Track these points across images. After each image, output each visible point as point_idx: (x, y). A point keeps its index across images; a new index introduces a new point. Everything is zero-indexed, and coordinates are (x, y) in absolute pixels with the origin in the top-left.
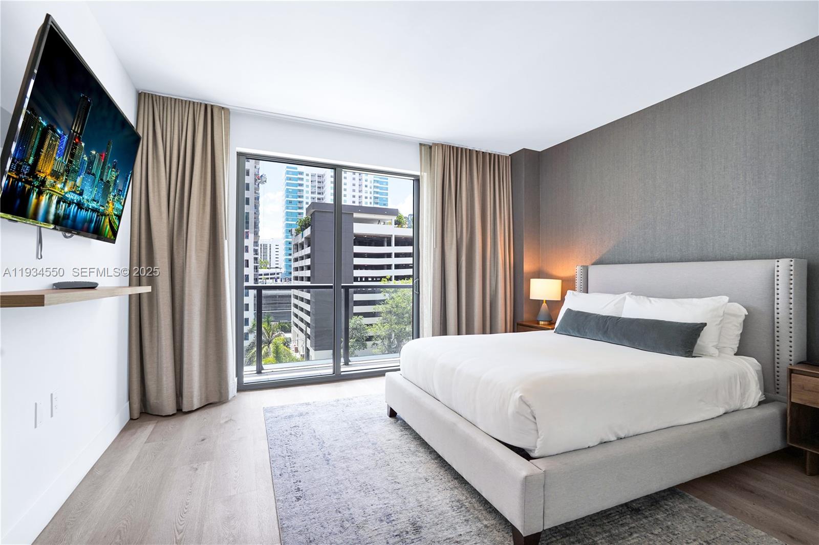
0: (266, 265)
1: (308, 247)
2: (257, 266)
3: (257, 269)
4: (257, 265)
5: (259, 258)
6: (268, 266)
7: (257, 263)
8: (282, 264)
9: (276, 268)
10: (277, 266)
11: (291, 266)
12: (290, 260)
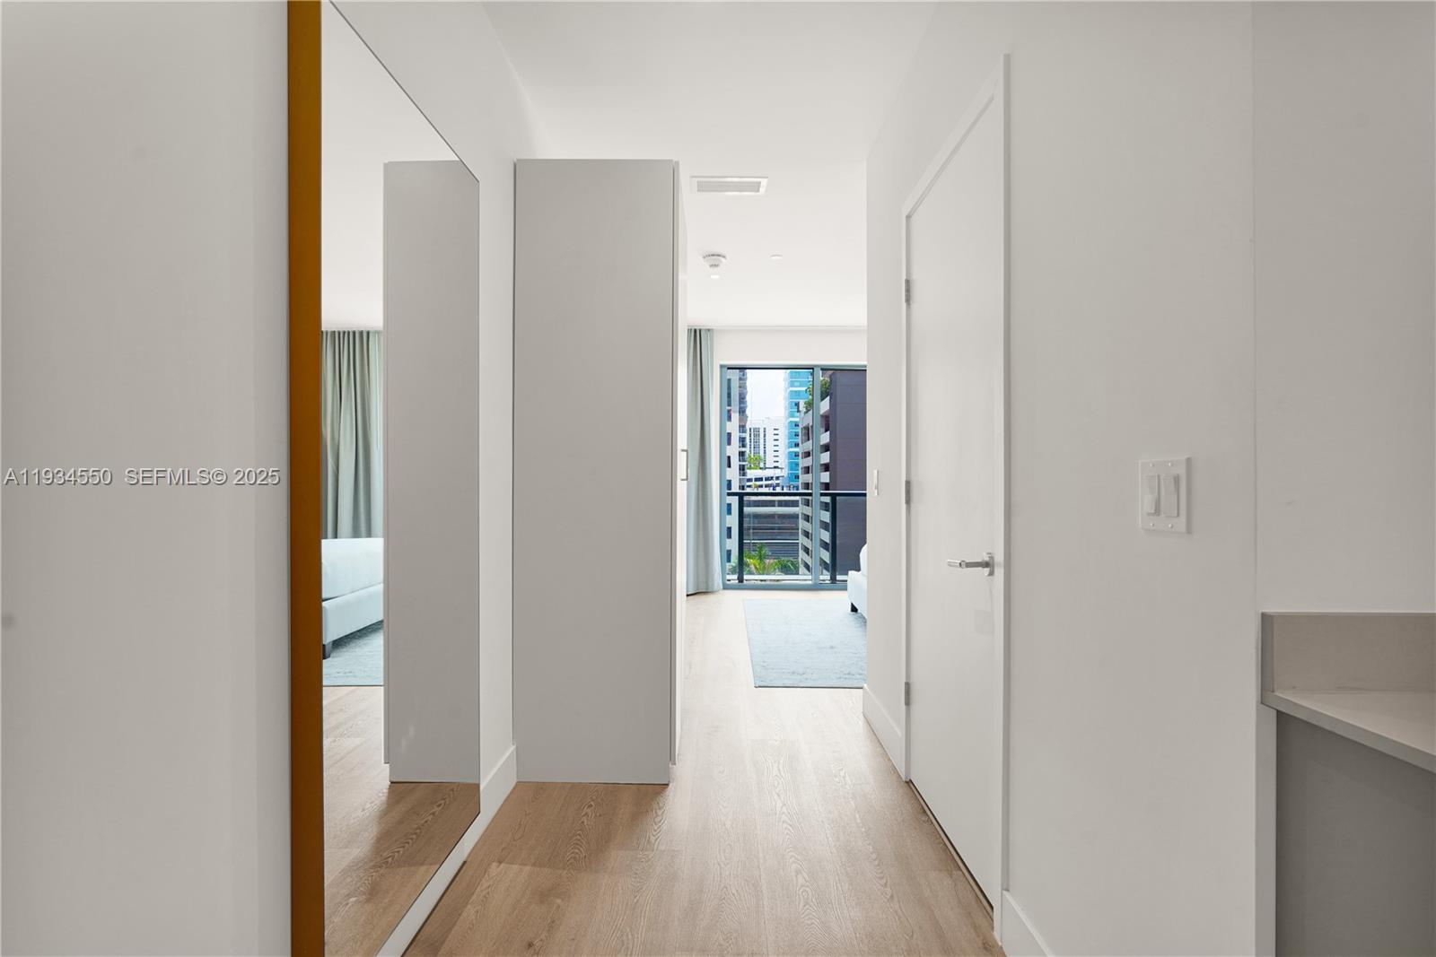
0: (759, 462)
1: (826, 431)
2: (744, 466)
3: (743, 470)
4: (744, 463)
5: (748, 451)
6: (762, 465)
7: (744, 461)
8: (783, 461)
9: (775, 467)
10: (776, 464)
11: (797, 465)
12: (797, 455)
